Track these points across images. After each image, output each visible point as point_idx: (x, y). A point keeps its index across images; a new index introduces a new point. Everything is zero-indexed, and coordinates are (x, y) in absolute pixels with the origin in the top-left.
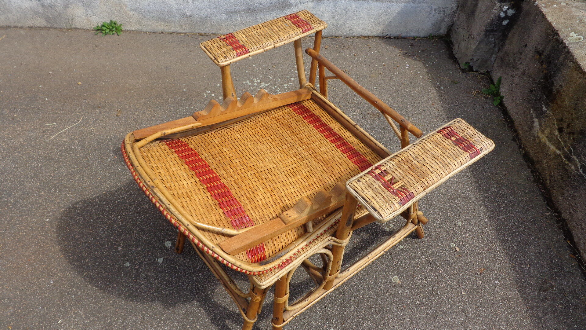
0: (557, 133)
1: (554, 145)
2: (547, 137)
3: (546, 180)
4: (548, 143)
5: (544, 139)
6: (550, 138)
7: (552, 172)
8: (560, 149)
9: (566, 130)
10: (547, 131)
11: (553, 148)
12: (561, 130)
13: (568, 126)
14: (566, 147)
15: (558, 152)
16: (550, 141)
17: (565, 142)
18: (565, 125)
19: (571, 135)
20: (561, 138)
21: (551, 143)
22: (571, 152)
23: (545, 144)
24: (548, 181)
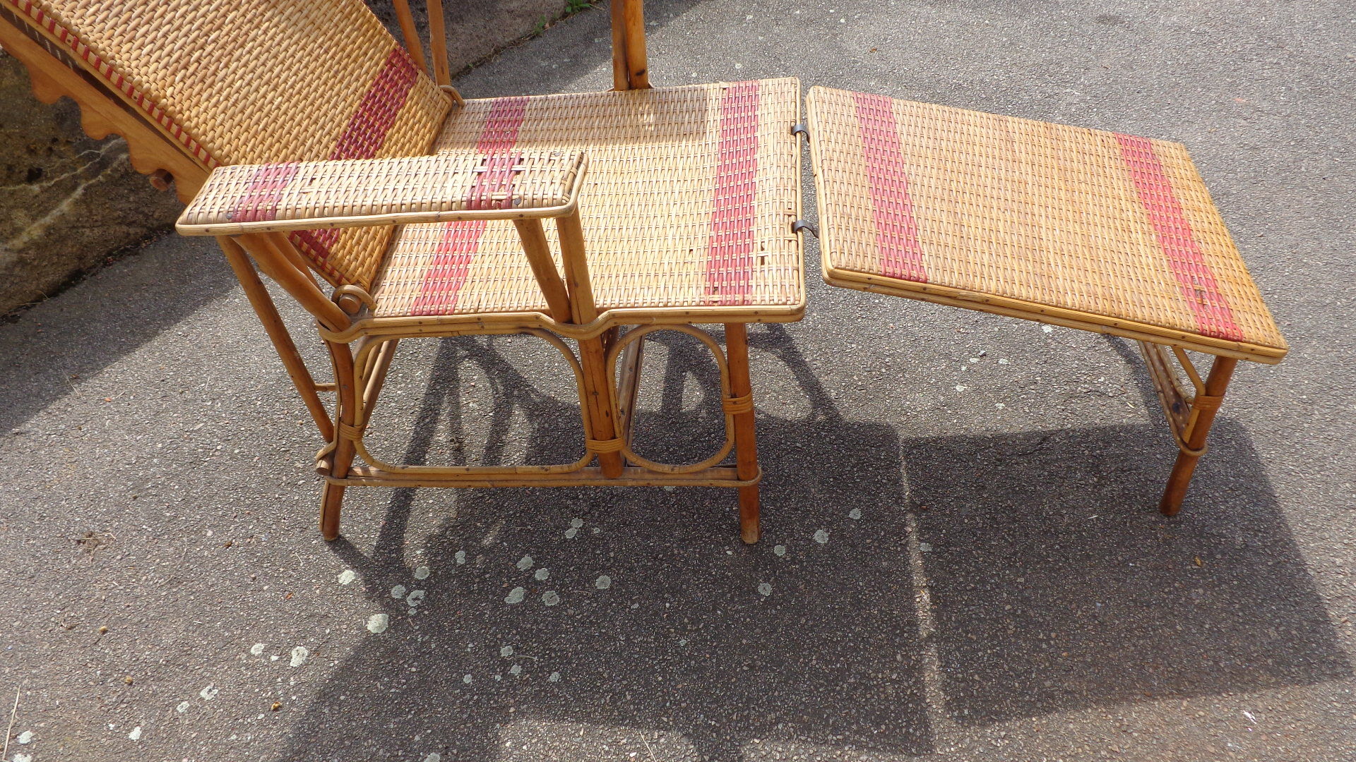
0: (36, 188)
1: (59, 201)
2: (34, 219)
3: (129, 234)
4: (48, 220)
5: (35, 231)
6: (38, 209)
7: (116, 214)
8: (74, 188)
9: (39, 161)
10: (20, 217)
11: (65, 206)
12: (34, 175)
13: (32, 152)
14: (75, 170)
15: (80, 191)
16: (45, 212)
17: (63, 169)
18: (28, 161)
19: (55, 148)
20: (49, 179)
21: (53, 209)
22: (90, 157)
23: (49, 230)
24: (132, 231)
